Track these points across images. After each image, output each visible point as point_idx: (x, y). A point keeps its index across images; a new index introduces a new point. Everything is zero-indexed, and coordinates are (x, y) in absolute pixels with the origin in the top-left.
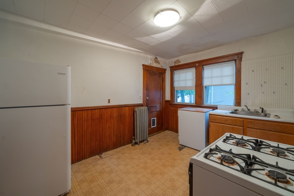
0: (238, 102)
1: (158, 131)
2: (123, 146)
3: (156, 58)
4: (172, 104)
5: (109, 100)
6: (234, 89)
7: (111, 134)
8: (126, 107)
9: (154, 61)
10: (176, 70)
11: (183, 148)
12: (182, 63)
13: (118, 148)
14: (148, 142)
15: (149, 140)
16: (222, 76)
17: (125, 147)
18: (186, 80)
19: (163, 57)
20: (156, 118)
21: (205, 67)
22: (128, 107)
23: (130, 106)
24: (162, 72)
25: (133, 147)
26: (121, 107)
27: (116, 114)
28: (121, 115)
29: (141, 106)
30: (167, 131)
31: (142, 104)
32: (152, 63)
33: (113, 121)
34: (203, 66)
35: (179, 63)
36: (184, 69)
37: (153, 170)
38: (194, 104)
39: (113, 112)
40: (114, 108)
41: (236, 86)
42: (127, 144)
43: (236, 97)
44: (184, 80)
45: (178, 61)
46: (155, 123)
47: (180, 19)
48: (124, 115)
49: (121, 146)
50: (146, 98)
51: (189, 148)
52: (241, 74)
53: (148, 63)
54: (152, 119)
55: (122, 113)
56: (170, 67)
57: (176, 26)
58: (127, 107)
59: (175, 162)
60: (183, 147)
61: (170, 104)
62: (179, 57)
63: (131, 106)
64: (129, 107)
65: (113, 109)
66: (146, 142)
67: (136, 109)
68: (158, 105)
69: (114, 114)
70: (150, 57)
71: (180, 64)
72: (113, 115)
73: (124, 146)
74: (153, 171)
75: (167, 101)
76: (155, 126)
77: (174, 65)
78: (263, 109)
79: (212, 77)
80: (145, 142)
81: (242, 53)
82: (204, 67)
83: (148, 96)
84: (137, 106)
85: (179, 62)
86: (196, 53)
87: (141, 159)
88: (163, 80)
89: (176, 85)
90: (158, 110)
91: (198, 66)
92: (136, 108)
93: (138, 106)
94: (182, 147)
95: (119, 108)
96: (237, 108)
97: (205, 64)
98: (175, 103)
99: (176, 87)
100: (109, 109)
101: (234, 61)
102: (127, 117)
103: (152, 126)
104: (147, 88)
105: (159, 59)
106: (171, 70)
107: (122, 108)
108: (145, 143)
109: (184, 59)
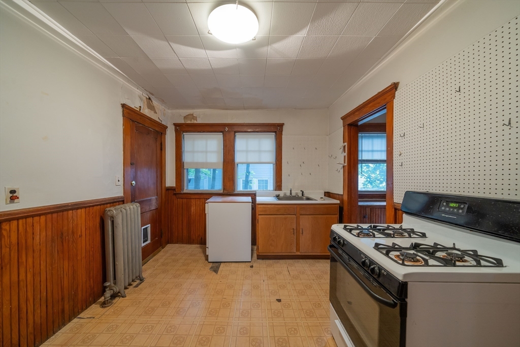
0: (278, 186)
1: (153, 251)
2: (70, 320)
3: (149, 98)
4: (181, 194)
5: (13, 192)
6: (273, 169)
7: (23, 306)
8: (77, 209)
9: (146, 103)
10: (186, 132)
11: (218, 268)
12: (199, 121)
13: (54, 333)
14: (142, 280)
15: (144, 275)
16: (260, 151)
17: (82, 321)
18: (206, 152)
19: (162, 101)
20: (149, 225)
21: (238, 136)
22: (85, 207)
23: (90, 207)
24: (159, 131)
25: (109, 310)
26: (63, 211)
27: (44, 234)
28: (62, 234)
29: (118, 202)
30: (169, 246)
31: (121, 197)
32: (142, 107)
33: (30, 260)
34: (235, 132)
35: (193, 120)
36: (204, 132)
37: (200, 335)
38: (222, 192)
39: (29, 230)
40: (36, 218)
41: (276, 166)
42: (83, 310)
43: (276, 179)
44: (202, 152)
45: (191, 116)
46: (147, 237)
47: (253, 40)
48: (73, 233)
49: (64, 324)
50: (131, 184)
51: (227, 264)
52: (282, 150)
53: (135, 104)
54: (143, 228)
55: (65, 228)
56: (175, 124)
57: (234, 50)
58: (81, 208)
59: (224, 297)
60: (217, 264)
61: (175, 194)
62: (194, 111)
63: (93, 206)
64: (87, 209)
65: (30, 220)
66: (138, 281)
67: (113, 211)
68: (154, 198)
69: (37, 238)
70: (138, 92)
71: (195, 122)
72: (30, 241)
73: (75, 320)
74: (200, 337)
75: (169, 189)
76: (149, 241)
77: (183, 122)
78: (303, 192)
79: (247, 151)
80: (135, 284)
81: (281, 125)
82: (236, 134)
83: (135, 179)
84: (110, 203)
85: (195, 118)
86: (226, 111)
87: (152, 327)
88: (162, 148)
89: (187, 158)
90: (153, 208)
91: (228, 131)
92: (112, 208)
93: (113, 203)
94: (216, 266)
95: (55, 215)
96: (278, 192)
97: (239, 130)
98: (185, 191)
99: (186, 163)
100: (15, 222)
101: (274, 133)
102: (81, 236)
103: (144, 242)
104: (131, 160)
105: (155, 103)
106: (176, 131)
107: (65, 213)
108: (137, 286)
109: (203, 116)
